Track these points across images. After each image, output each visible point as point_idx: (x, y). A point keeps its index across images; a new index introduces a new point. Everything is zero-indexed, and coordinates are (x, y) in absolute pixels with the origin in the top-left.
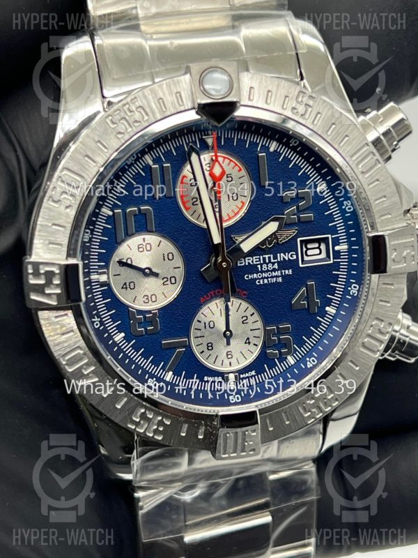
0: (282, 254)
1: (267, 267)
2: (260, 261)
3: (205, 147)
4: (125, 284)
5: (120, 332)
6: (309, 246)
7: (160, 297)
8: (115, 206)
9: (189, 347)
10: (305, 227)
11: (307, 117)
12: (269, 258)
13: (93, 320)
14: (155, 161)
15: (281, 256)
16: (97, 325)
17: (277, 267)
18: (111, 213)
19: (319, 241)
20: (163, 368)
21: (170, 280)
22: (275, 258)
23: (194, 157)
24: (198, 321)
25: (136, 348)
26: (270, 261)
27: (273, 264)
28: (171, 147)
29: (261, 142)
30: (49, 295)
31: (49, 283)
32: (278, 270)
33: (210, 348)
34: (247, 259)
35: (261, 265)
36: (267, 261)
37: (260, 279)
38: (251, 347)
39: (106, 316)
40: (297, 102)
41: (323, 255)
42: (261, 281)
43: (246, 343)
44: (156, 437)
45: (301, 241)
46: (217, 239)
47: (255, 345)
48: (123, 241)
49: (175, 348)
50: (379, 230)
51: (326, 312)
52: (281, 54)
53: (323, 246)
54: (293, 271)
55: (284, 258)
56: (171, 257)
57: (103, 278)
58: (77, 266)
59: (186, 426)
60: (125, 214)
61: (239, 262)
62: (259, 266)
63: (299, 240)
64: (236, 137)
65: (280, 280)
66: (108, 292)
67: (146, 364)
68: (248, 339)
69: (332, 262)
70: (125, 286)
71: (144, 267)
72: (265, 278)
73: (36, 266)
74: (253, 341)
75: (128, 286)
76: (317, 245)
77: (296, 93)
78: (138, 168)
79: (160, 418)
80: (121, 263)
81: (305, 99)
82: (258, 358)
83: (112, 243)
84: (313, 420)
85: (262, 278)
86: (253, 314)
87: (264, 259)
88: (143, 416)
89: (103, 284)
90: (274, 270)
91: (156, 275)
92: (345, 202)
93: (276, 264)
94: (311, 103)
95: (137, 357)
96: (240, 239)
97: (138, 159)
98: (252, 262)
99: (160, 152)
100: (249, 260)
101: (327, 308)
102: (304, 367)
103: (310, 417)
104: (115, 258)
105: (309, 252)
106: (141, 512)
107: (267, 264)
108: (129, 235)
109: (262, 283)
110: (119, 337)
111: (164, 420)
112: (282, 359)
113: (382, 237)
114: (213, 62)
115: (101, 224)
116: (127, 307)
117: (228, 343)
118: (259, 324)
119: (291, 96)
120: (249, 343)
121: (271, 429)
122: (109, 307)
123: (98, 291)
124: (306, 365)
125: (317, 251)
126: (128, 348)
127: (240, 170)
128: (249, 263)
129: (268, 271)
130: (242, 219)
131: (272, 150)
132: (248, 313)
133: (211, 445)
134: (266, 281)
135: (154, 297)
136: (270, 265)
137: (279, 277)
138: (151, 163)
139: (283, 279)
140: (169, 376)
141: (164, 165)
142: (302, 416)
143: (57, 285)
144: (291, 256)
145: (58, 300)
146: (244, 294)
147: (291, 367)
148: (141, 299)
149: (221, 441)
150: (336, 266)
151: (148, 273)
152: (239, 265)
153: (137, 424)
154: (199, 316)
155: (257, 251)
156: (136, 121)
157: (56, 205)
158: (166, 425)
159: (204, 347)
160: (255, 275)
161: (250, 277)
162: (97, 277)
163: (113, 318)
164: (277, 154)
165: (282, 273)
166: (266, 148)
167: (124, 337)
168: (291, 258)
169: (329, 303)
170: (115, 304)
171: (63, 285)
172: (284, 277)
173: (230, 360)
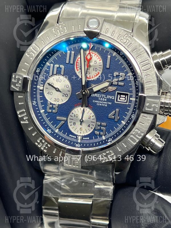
0: (109, 96)
1: (102, 99)
2: (100, 96)
4: (49, 92)
5: (43, 109)
6: (121, 96)
7: (60, 100)
8: (51, 63)
9: (66, 121)
11: (126, 44)
12: (104, 96)
13: (33, 101)
14: (69, 50)
15: (109, 97)
16: (34, 104)
17: (106, 100)
18: (49, 65)
19: (126, 95)
20: (55, 127)
21: (65, 95)
22: (106, 96)
23: (82, 51)
24: (72, 113)
25: (47, 117)
26: (104, 97)
27: (105, 99)
28: (76, 46)
29: (110, 51)
30: (17, 87)
31: (18, 82)
33: (74, 124)
34: (95, 94)
36: (103, 97)
38: (90, 128)
39: (39, 102)
40: (124, 38)
41: (126, 101)
42: (99, 104)
43: (88, 126)
44: (44, 150)
45: (117, 93)
46: (84, 83)
49: (61, 121)
51: (121, 123)
54: (112, 103)
57: (41, 88)
59: (56, 149)
60: (54, 67)
62: (99, 98)
63: (117, 92)
64: (101, 47)
65: (106, 105)
66: (42, 94)
67: (50, 124)
68: (89, 125)
69: (128, 104)
71: (56, 87)
72: (101, 103)
74: (91, 126)
75: (50, 93)
76: (124, 96)
78: (63, 51)
79: (47, 143)
80: (49, 84)
82: (91, 133)
85: (99, 103)
86: (93, 116)
87: (102, 96)
89: (41, 90)
90: (105, 101)
91: (60, 92)
92: (136, 81)
93: (106, 99)
94: (129, 39)
95: (47, 120)
96: (94, 86)
98: (97, 96)
99: (72, 46)
100: (96, 95)
101: (122, 121)
104: (48, 82)
105: (121, 98)
107: (103, 98)
108: (53, 75)
110: (42, 111)
112: (101, 136)
115: (45, 68)
116: (47, 100)
117: (81, 124)
118: (95, 121)
119: (122, 35)
120: (89, 127)
122: (41, 99)
123: (38, 92)
124: (108, 141)
125: (124, 99)
126: (44, 116)
127: (100, 60)
128: (96, 96)
129: (102, 101)
131: (114, 55)
132: (91, 115)
134: (101, 104)
135: (58, 100)
136: (104, 99)
140: (57, 131)
141: (72, 52)
143: (20, 84)
145: (19, 89)
146: (91, 107)
148: (53, 99)
151: (58, 90)
152: (92, 96)
153: (39, 143)
154: (73, 111)
155: (99, 92)
156: (62, 32)
158: (48, 147)
159: (72, 124)
160: (97, 101)
161: (95, 101)
162: (39, 87)
163: (42, 104)
164: (115, 57)
165: (107, 103)
166: (111, 54)
167: (44, 112)
168: (112, 98)
169: (123, 119)
170: (44, 98)
171: (22, 84)
172: (108, 105)
173: (81, 131)
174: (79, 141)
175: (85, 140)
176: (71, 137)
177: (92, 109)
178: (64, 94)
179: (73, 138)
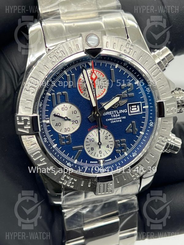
0: (121, 110)
2: (112, 113)
3: (89, 67)
4: (57, 124)
5: (55, 144)
6: (132, 107)
7: (71, 129)
8: (52, 92)
9: (84, 149)
10: (130, 99)
11: (130, 53)
13: (44, 139)
14: (68, 73)
15: (121, 111)
16: (46, 141)
18: (50, 95)
19: (136, 104)
20: (73, 158)
21: (75, 122)
22: (119, 112)
23: (84, 71)
24: (87, 138)
25: (62, 150)
26: (116, 113)
27: (118, 114)
28: (74, 67)
29: (111, 64)
30: (26, 129)
31: (26, 124)
32: (120, 117)
33: (92, 150)
34: (107, 112)
35: (113, 115)
36: (115, 113)
37: (112, 121)
38: (109, 149)
39: (49, 137)
40: (126, 47)
41: (138, 110)
42: (113, 121)
43: (107, 147)
44: (71, 187)
45: (129, 105)
46: (94, 105)
47: (111, 148)
48: (56, 106)
49: (78, 150)
50: (161, 99)
51: (140, 134)
52: (119, 28)
53: (138, 107)
54: (126, 117)
55: (122, 112)
56: (75, 112)
57: (48, 122)
58: (37, 116)
59: (83, 182)
60: (56, 95)
61: (104, 114)
62: (112, 115)
63: (128, 104)
64: (101, 62)
65: (121, 121)
66: (50, 127)
67: (66, 157)
68: (108, 145)
69: (142, 113)
70: (57, 125)
71: (64, 117)
72: (114, 120)
73: (20, 117)
74: (110, 146)
76: (135, 106)
77: (126, 43)
78: (61, 76)
79: (72, 179)
80: (55, 115)
81: (130, 46)
82: (112, 153)
83: (51, 107)
84: (135, 178)
85: (113, 120)
86: (110, 135)
87: (114, 112)
88: (65, 178)
89: (48, 124)
90: (118, 117)
91: (70, 120)
92: (147, 88)
93: (119, 114)
94: (132, 48)
95: (62, 154)
96: (104, 104)
97: (61, 72)
98: (109, 114)
99: (70, 69)
100: (107, 113)
101: (140, 132)
102: (131, 157)
103: (134, 177)
104: (53, 113)
105: (133, 109)
106: (65, 218)
107: (115, 114)
108: (58, 104)
109: (113, 122)
110: (55, 146)
111: (74, 179)
112: (122, 153)
113: (162, 102)
114: (91, 32)
115: (46, 100)
116: (58, 133)
117: (100, 148)
118: (112, 139)
119: (123, 45)
120: (108, 147)
121: (118, 182)
122: (50, 133)
123: (46, 127)
124: (132, 156)
125: (136, 109)
126: (58, 150)
127: (103, 76)
128: (108, 114)
129: (115, 117)
130: (105, 96)
131: (116, 67)
132: (108, 135)
133: (94, 189)
134: (115, 121)
135: (69, 129)
136: (116, 115)
137: (120, 119)
138: (66, 74)
139: (122, 120)
140: (76, 162)
141: (72, 75)
142: (131, 176)
143: (29, 125)
144: (125, 111)
145: (30, 131)
146: (106, 127)
147: (126, 157)
148: (63, 130)
149: (98, 188)
150: (144, 115)
151: (66, 119)
152: (104, 115)
153: (63, 181)
154: (88, 136)
155: (111, 109)
156: (60, 57)
157: (28, 92)
158: (75, 181)
159: (90, 149)
160: (110, 119)
161: (108, 120)
162: (45, 121)
163: (52, 138)
164: (118, 69)
165: (121, 118)
166: (114, 67)
167: (57, 146)
168: (125, 112)
169: (141, 130)
170: (53, 132)
171: (31, 125)
172: (122, 119)
173: (101, 154)
174: (102, 165)
175: (107, 162)
176: (92, 163)
177: (108, 129)
178: (73, 122)
179: (95, 164)
